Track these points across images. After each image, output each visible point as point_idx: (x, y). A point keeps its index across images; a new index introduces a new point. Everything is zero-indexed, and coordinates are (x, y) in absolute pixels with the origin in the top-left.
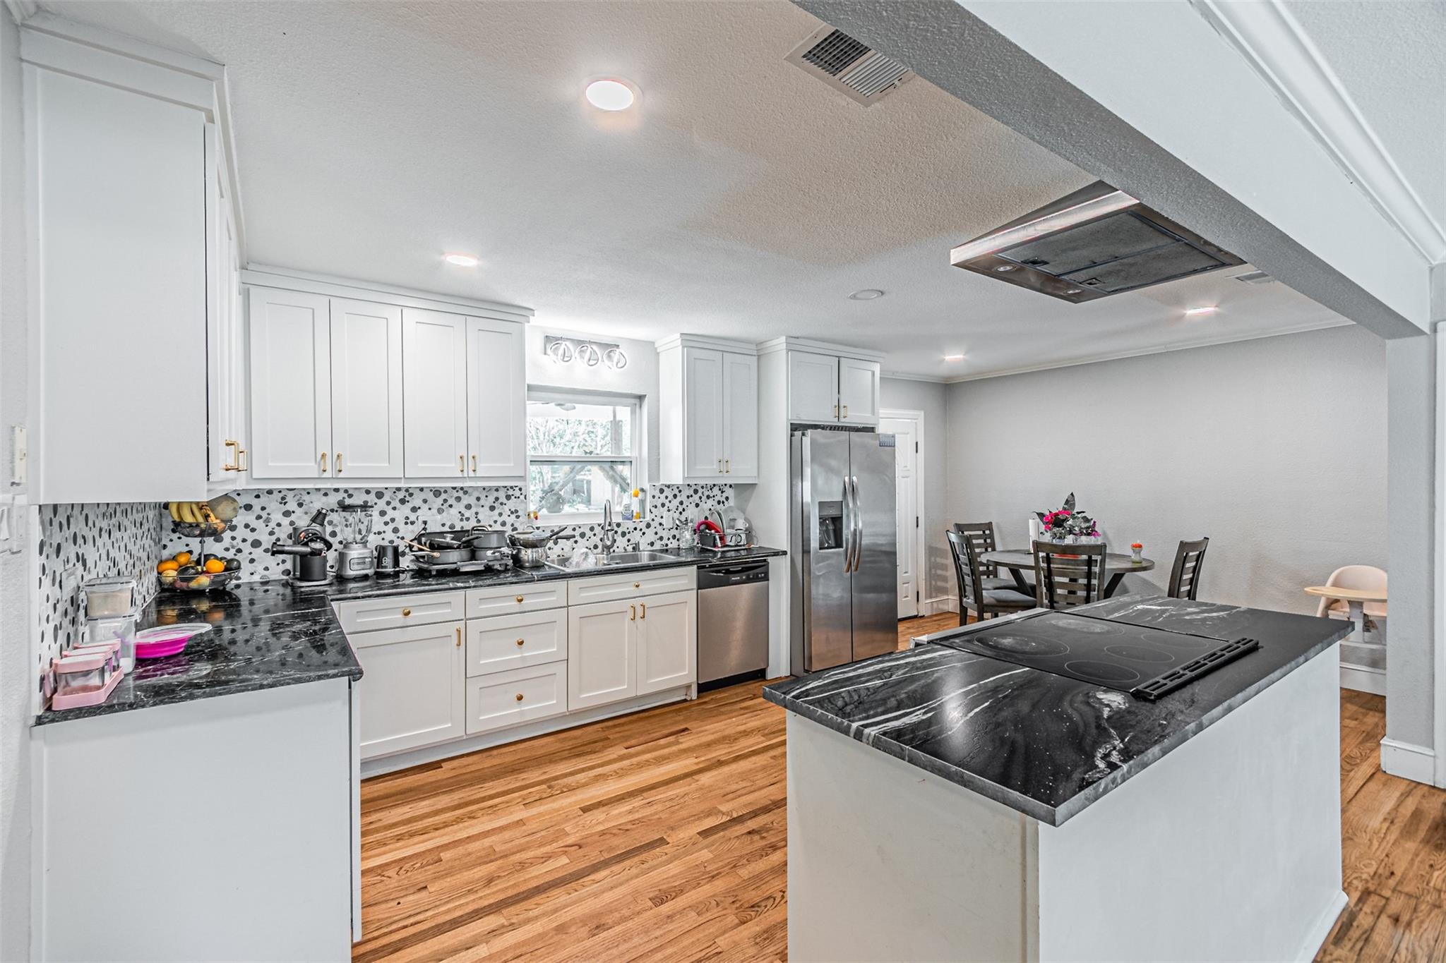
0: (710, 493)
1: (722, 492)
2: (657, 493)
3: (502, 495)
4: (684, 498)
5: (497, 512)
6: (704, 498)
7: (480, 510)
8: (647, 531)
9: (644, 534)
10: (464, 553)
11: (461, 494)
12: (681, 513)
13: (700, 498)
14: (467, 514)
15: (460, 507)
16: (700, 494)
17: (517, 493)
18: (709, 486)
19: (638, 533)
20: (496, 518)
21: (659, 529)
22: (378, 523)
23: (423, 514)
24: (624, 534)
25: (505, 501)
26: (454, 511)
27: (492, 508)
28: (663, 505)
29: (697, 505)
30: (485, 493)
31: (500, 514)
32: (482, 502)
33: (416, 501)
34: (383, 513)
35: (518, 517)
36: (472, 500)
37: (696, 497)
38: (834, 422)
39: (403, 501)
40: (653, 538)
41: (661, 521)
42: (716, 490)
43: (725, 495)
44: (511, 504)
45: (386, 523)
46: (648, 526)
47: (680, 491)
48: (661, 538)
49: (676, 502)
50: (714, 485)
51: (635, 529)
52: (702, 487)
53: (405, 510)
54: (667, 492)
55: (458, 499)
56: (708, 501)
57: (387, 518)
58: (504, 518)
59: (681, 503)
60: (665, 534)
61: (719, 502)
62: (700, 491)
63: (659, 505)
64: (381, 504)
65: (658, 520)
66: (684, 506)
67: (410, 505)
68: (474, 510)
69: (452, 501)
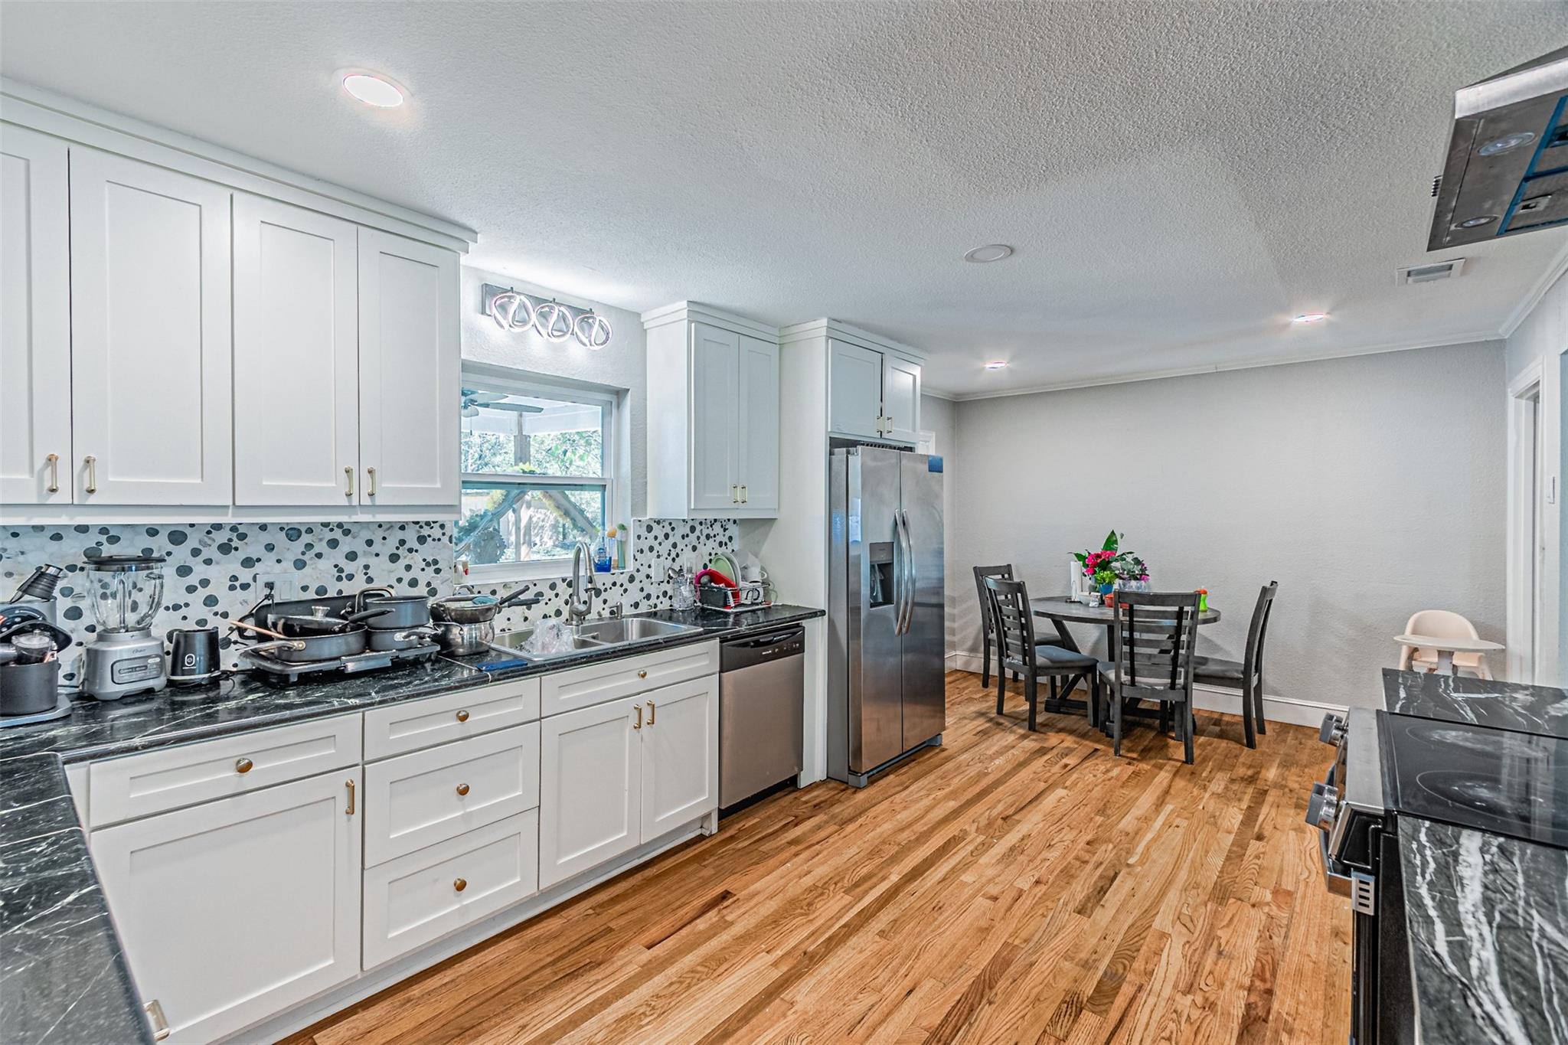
0: (709, 531)
1: (725, 530)
2: (643, 532)
3: (410, 536)
4: (678, 539)
5: (401, 564)
6: (703, 538)
7: (372, 561)
8: (630, 587)
9: (625, 591)
10: (353, 640)
11: (338, 534)
12: (674, 560)
13: (698, 538)
14: (349, 567)
15: (338, 556)
16: (697, 533)
17: (436, 532)
18: (708, 522)
19: (618, 590)
20: (401, 574)
21: (646, 583)
22: (174, 589)
23: (267, 569)
24: (598, 593)
25: (416, 545)
26: (326, 566)
27: (394, 558)
28: (651, 549)
29: (694, 548)
30: (381, 533)
31: (408, 568)
32: (375, 548)
33: (253, 548)
34: (184, 571)
35: (438, 571)
36: (359, 546)
37: (693, 537)
38: (877, 439)
39: (225, 548)
40: (638, 596)
41: (648, 571)
42: (717, 528)
43: (728, 534)
44: (428, 551)
45: (191, 589)
46: (632, 579)
47: (673, 529)
48: (648, 597)
49: (668, 545)
50: (715, 520)
51: (614, 584)
52: (701, 523)
53: (232, 565)
54: (657, 530)
55: (333, 544)
56: (707, 542)
57: (193, 579)
58: (415, 573)
59: (675, 546)
60: (654, 591)
61: (721, 544)
62: (698, 528)
63: (646, 549)
64: (181, 554)
65: (645, 570)
66: (678, 550)
67: (241, 555)
68: (361, 561)
69: (321, 547)
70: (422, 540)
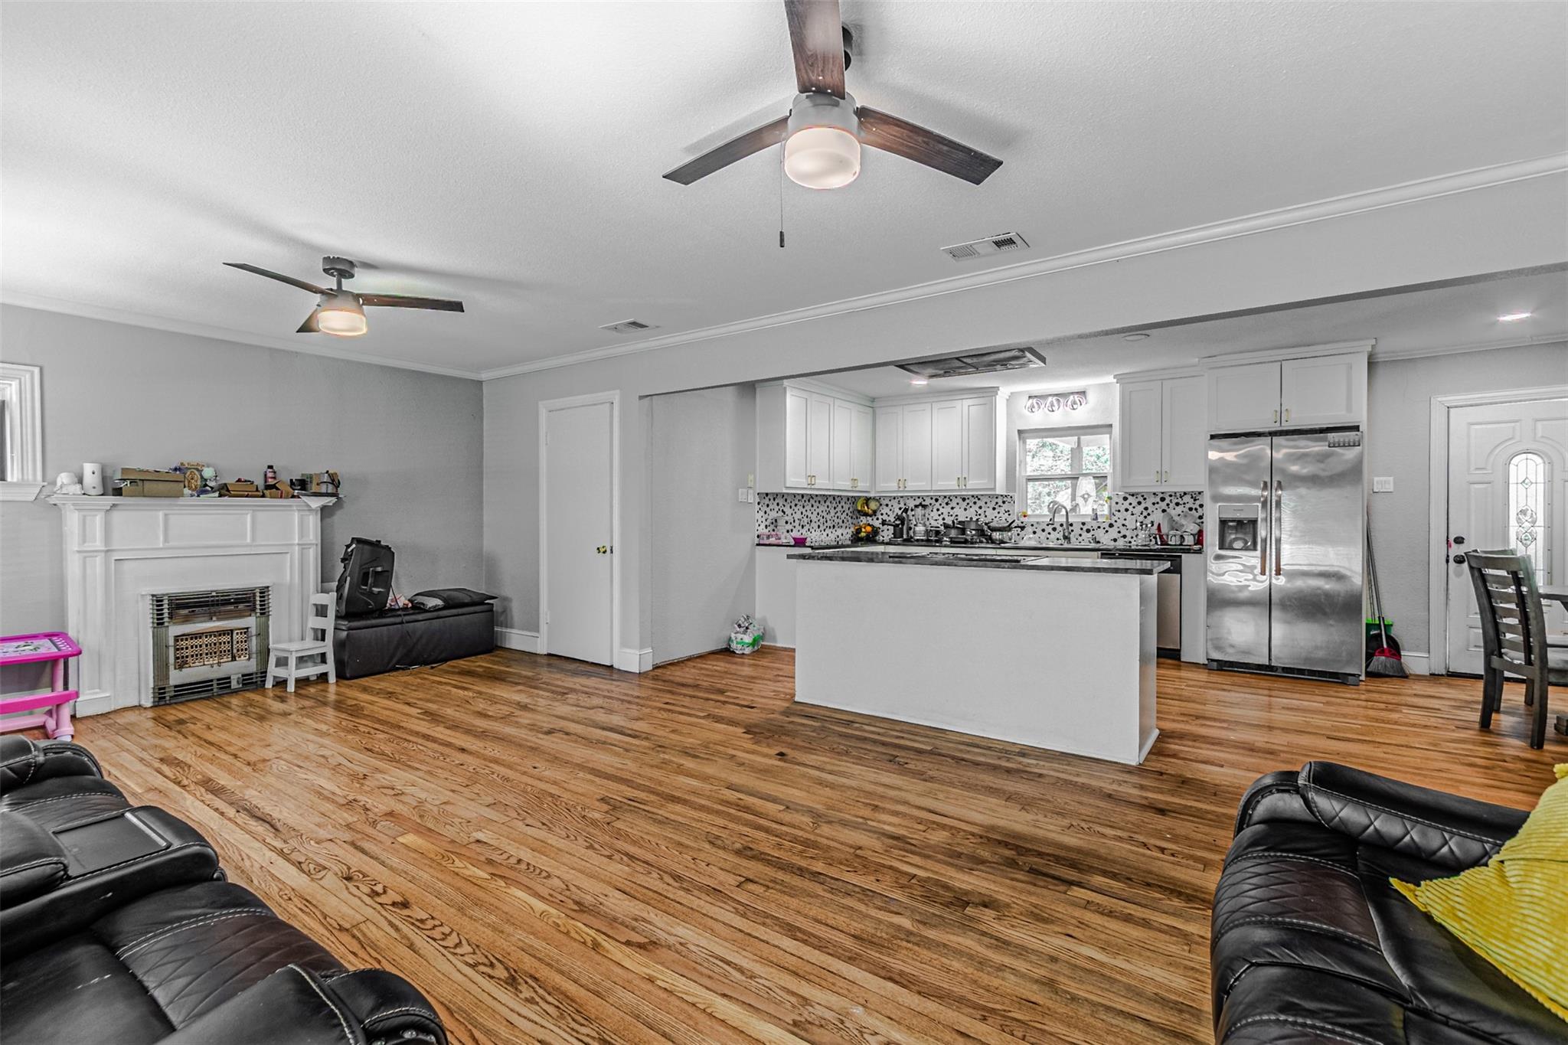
0: (1180, 500)
1: (1195, 500)
2: (1121, 500)
3: (1000, 501)
4: (1149, 504)
5: (996, 511)
6: (1171, 505)
7: (987, 510)
8: (1110, 530)
9: (1107, 531)
11: (976, 500)
12: (1145, 517)
13: (1168, 505)
14: (980, 511)
15: (976, 507)
16: (1167, 501)
17: (1009, 500)
18: (1178, 494)
19: (1102, 531)
20: (996, 514)
21: (1123, 530)
22: (935, 514)
23: (957, 511)
24: (1088, 531)
25: (1002, 504)
26: (973, 510)
27: (994, 509)
28: (1127, 510)
29: (1164, 511)
30: (990, 499)
31: (999, 513)
32: (988, 505)
33: (953, 504)
34: (938, 510)
35: (1009, 515)
36: (982, 503)
37: (1163, 505)
38: (1276, 427)
39: (947, 504)
40: (1116, 535)
41: (1124, 522)
42: (1187, 499)
43: (1198, 502)
44: (1006, 507)
45: (939, 515)
46: (1111, 525)
47: (1145, 499)
48: (1124, 536)
49: (1141, 508)
50: (1185, 494)
51: (1099, 527)
52: (1171, 496)
53: (948, 509)
54: (1131, 499)
55: (975, 503)
56: (1177, 508)
57: (940, 513)
58: (1001, 515)
59: (1146, 509)
60: (1128, 533)
61: (1190, 509)
62: (1168, 498)
63: (1123, 510)
64: (938, 504)
65: (1121, 522)
66: (1149, 511)
67: (950, 506)
68: (983, 509)
69: (971, 504)
70: (1004, 502)
